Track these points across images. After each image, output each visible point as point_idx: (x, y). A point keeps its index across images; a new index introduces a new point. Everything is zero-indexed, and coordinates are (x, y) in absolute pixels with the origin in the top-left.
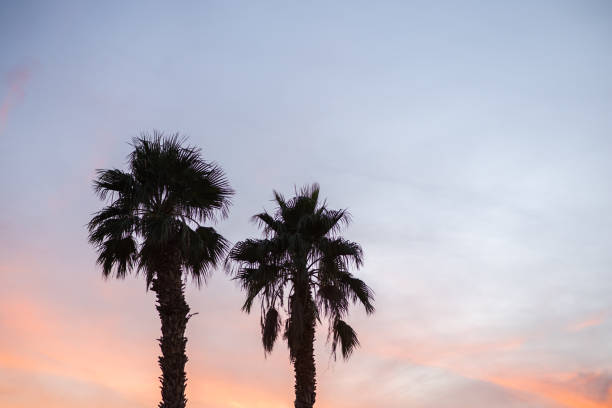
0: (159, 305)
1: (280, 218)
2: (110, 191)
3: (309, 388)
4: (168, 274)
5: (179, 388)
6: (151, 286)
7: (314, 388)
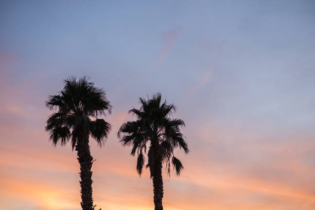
0: (78, 157)
1: (142, 111)
2: (55, 106)
3: (160, 191)
4: (82, 143)
5: (89, 195)
6: (75, 148)
7: (163, 191)
